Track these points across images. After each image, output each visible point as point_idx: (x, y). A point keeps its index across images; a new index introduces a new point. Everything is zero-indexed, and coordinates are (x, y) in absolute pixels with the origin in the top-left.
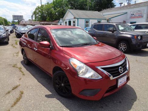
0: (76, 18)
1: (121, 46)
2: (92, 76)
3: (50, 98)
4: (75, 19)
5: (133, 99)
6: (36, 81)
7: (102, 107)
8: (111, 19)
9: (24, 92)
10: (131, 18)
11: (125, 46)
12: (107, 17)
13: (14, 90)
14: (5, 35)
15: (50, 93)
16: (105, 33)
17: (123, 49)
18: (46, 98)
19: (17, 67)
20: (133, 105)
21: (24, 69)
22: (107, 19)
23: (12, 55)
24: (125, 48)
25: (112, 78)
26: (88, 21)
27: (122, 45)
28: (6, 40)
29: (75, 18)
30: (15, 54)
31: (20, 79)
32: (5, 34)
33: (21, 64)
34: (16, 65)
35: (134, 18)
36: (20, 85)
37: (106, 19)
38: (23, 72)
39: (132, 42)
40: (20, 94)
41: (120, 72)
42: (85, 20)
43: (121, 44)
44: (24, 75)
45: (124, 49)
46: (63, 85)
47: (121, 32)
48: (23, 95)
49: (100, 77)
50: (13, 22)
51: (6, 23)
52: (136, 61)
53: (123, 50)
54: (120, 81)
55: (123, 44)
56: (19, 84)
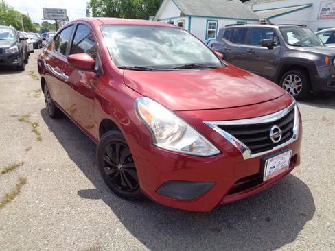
0: (187, 16)
1: (287, 83)
2: (191, 148)
3: (87, 200)
4: (183, 18)
5: (303, 215)
6: (65, 155)
7: (218, 230)
8: (271, 20)
9: (29, 181)
10: (321, 17)
11: (298, 84)
12: (262, 15)
13: (5, 175)
14: (15, 49)
15: (92, 187)
16: (251, 49)
17: (292, 90)
18: (79, 198)
19: (28, 122)
20: (302, 228)
21: (43, 127)
22: (261, 19)
23: (26, 95)
24: (299, 88)
25: (247, 155)
26: (214, 24)
27: (290, 81)
28: (17, 62)
29: (182, 15)
30: (32, 94)
31: (28, 150)
32: (16, 47)
33: (40, 115)
34: (28, 116)
35: (328, 17)
36: (23, 163)
37: (258, 20)
38: (39, 134)
39: (317, 74)
40: (17, 185)
41: (272, 139)
42: (207, 21)
43: (288, 79)
44: (40, 139)
45: (295, 90)
46: (120, 167)
47: (292, 48)
48: (23, 187)
49: (215, 150)
50: (45, 24)
51: (28, 26)
52: (324, 119)
53: (294, 93)
54: (270, 163)
55: (293, 77)
56: (21, 161)
